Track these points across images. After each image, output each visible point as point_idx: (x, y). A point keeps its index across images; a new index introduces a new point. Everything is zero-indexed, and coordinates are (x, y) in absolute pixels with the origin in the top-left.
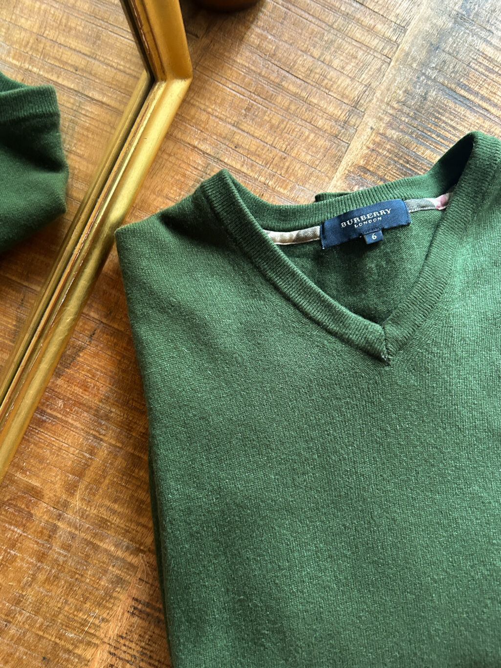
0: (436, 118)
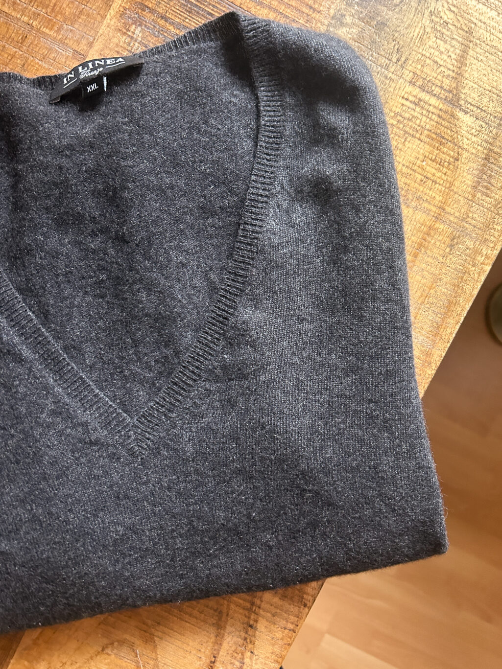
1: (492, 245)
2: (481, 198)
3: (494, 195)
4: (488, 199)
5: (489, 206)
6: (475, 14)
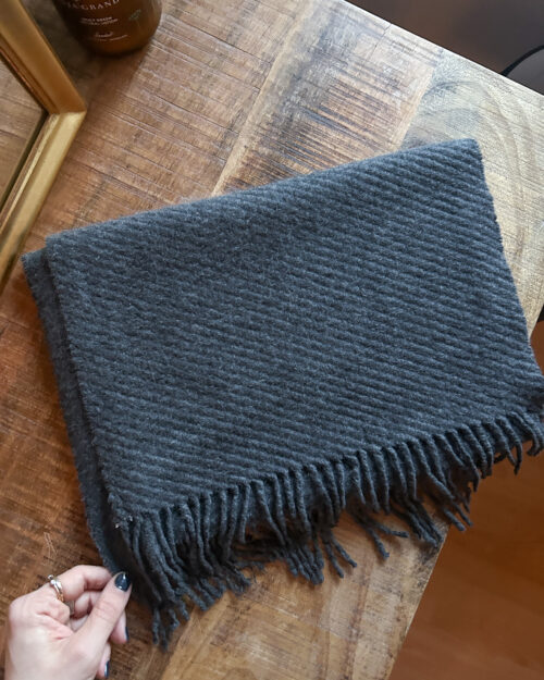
0: (301, 135)
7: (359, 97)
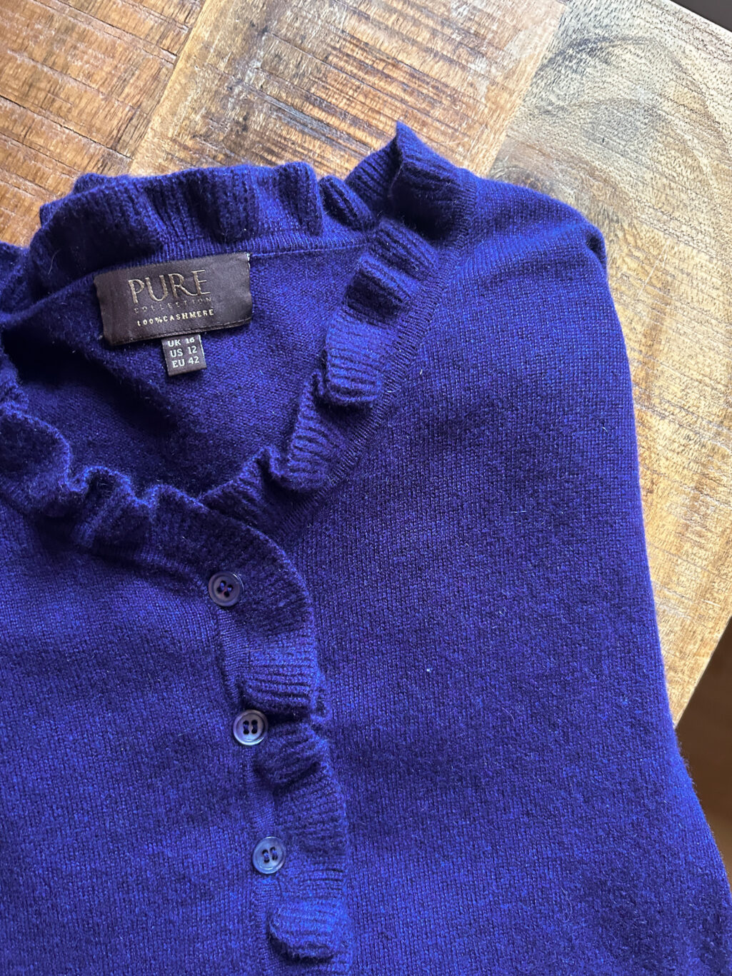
1: (711, 625)
2: (690, 551)
3: (711, 545)
4: (702, 552)
5: (705, 562)
6: (674, 260)
7: (396, 74)
